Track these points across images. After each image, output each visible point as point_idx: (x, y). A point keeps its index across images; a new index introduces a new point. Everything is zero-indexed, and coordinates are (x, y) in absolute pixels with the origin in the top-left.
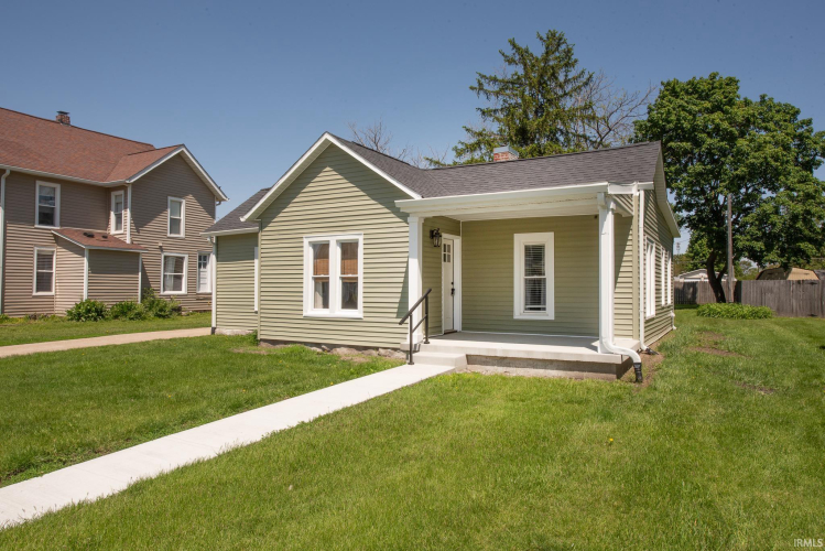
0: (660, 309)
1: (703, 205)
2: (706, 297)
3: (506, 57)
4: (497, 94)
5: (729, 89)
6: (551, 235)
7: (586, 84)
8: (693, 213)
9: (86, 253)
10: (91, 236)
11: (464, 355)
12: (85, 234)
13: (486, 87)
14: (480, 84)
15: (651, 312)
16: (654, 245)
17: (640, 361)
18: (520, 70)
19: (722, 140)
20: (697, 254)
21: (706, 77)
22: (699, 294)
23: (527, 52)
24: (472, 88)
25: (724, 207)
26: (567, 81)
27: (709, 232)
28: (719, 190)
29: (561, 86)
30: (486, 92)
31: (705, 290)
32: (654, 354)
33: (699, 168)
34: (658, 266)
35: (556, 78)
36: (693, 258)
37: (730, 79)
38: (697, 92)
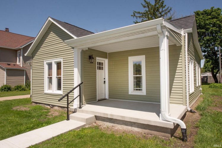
0: (196, 88)
1: (210, 51)
2: (211, 80)
3: (143, 5)
4: (140, 17)
5: (218, 11)
6: (144, 57)
7: (169, 11)
8: (206, 53)
9: (6, 70)
10: (9, 65)
11: (94, 115)
12: (7, 64)
13: (136, 15)
14: (134, 14)
15: (192, 90)
16: (193, 61)
17: (185, 128)
18: (147, 9)
19: (217, 28)
20: (206, 67)
21: (210, 9)
22: (208, 80)
23: (149, 3)
24: (132, 16)
25: (218, 51)
26: (162, 11)
27: (212, 59)
28: (216, 45)
29: (160, 13)
30: (136, 17)
31: (210, 78)
32: (194, 112)
33: (208, 38)
34: (195, 70)
35: (159, 11)
36: (205, 69)
37: (218, 8)
38: (206, 14)
